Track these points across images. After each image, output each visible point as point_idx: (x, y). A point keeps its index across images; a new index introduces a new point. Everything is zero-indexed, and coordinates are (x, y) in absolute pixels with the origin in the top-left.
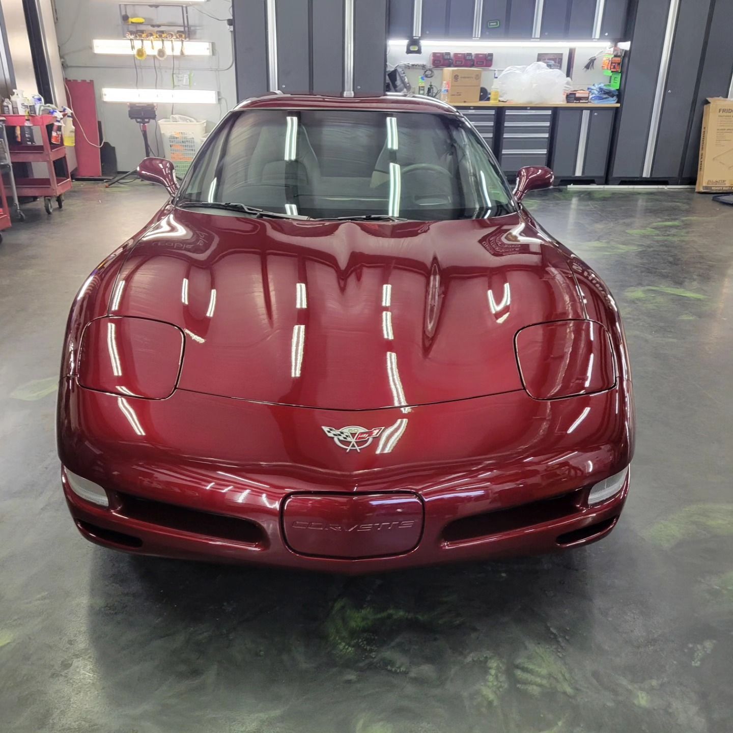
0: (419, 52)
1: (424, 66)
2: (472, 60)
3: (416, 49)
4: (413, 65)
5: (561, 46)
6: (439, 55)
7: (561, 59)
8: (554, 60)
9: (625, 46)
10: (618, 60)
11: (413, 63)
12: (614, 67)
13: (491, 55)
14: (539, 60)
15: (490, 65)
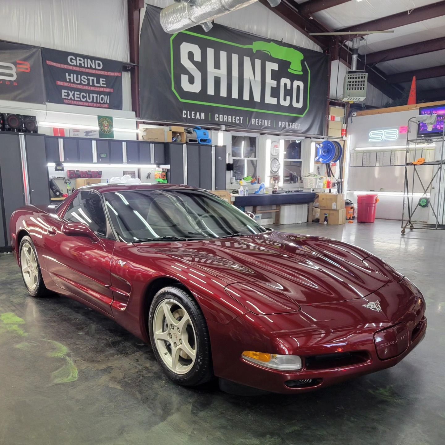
0: (62, 170)
1: (64, 178)
2: (91, 175)
3: (60, 168)
4: (58, 177)
5: (134, 167)
6: (72, 171)
7: (135, 174)
8: (131, 174)
9: (168, 167)
10: (164, 173)
11: (58, 176)
12: (163, 177)
13: (101, 172)
14: (124, 174)
15: (100, 177)
